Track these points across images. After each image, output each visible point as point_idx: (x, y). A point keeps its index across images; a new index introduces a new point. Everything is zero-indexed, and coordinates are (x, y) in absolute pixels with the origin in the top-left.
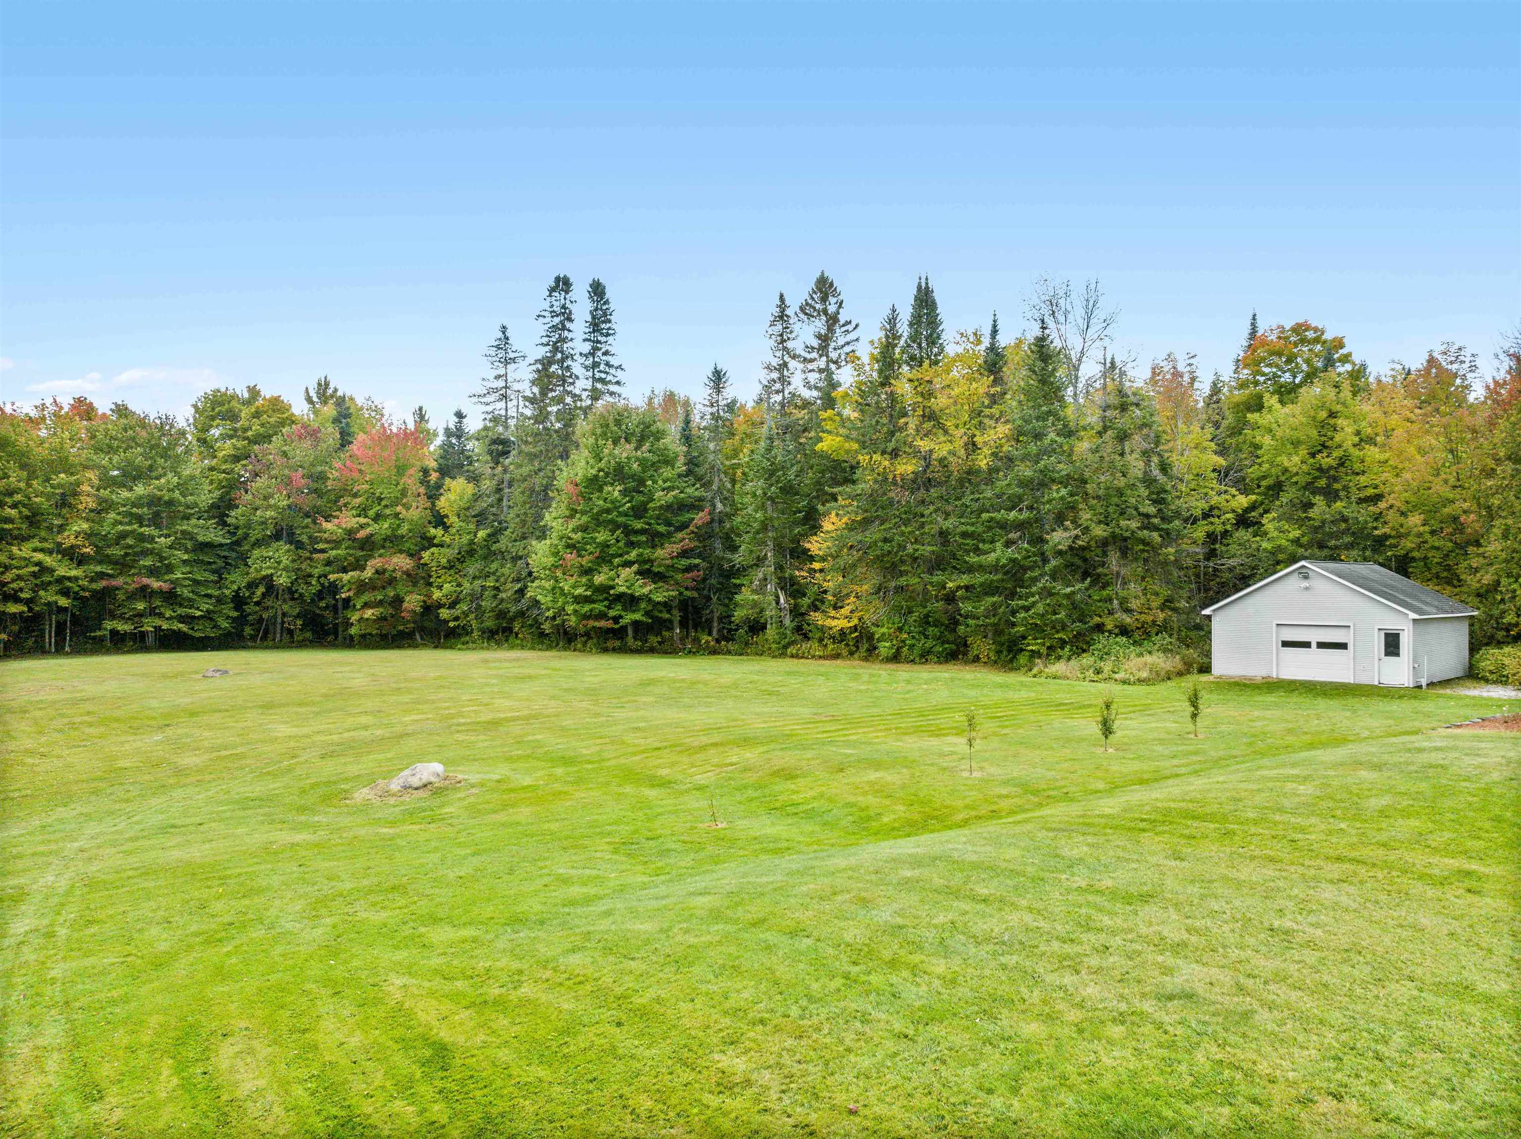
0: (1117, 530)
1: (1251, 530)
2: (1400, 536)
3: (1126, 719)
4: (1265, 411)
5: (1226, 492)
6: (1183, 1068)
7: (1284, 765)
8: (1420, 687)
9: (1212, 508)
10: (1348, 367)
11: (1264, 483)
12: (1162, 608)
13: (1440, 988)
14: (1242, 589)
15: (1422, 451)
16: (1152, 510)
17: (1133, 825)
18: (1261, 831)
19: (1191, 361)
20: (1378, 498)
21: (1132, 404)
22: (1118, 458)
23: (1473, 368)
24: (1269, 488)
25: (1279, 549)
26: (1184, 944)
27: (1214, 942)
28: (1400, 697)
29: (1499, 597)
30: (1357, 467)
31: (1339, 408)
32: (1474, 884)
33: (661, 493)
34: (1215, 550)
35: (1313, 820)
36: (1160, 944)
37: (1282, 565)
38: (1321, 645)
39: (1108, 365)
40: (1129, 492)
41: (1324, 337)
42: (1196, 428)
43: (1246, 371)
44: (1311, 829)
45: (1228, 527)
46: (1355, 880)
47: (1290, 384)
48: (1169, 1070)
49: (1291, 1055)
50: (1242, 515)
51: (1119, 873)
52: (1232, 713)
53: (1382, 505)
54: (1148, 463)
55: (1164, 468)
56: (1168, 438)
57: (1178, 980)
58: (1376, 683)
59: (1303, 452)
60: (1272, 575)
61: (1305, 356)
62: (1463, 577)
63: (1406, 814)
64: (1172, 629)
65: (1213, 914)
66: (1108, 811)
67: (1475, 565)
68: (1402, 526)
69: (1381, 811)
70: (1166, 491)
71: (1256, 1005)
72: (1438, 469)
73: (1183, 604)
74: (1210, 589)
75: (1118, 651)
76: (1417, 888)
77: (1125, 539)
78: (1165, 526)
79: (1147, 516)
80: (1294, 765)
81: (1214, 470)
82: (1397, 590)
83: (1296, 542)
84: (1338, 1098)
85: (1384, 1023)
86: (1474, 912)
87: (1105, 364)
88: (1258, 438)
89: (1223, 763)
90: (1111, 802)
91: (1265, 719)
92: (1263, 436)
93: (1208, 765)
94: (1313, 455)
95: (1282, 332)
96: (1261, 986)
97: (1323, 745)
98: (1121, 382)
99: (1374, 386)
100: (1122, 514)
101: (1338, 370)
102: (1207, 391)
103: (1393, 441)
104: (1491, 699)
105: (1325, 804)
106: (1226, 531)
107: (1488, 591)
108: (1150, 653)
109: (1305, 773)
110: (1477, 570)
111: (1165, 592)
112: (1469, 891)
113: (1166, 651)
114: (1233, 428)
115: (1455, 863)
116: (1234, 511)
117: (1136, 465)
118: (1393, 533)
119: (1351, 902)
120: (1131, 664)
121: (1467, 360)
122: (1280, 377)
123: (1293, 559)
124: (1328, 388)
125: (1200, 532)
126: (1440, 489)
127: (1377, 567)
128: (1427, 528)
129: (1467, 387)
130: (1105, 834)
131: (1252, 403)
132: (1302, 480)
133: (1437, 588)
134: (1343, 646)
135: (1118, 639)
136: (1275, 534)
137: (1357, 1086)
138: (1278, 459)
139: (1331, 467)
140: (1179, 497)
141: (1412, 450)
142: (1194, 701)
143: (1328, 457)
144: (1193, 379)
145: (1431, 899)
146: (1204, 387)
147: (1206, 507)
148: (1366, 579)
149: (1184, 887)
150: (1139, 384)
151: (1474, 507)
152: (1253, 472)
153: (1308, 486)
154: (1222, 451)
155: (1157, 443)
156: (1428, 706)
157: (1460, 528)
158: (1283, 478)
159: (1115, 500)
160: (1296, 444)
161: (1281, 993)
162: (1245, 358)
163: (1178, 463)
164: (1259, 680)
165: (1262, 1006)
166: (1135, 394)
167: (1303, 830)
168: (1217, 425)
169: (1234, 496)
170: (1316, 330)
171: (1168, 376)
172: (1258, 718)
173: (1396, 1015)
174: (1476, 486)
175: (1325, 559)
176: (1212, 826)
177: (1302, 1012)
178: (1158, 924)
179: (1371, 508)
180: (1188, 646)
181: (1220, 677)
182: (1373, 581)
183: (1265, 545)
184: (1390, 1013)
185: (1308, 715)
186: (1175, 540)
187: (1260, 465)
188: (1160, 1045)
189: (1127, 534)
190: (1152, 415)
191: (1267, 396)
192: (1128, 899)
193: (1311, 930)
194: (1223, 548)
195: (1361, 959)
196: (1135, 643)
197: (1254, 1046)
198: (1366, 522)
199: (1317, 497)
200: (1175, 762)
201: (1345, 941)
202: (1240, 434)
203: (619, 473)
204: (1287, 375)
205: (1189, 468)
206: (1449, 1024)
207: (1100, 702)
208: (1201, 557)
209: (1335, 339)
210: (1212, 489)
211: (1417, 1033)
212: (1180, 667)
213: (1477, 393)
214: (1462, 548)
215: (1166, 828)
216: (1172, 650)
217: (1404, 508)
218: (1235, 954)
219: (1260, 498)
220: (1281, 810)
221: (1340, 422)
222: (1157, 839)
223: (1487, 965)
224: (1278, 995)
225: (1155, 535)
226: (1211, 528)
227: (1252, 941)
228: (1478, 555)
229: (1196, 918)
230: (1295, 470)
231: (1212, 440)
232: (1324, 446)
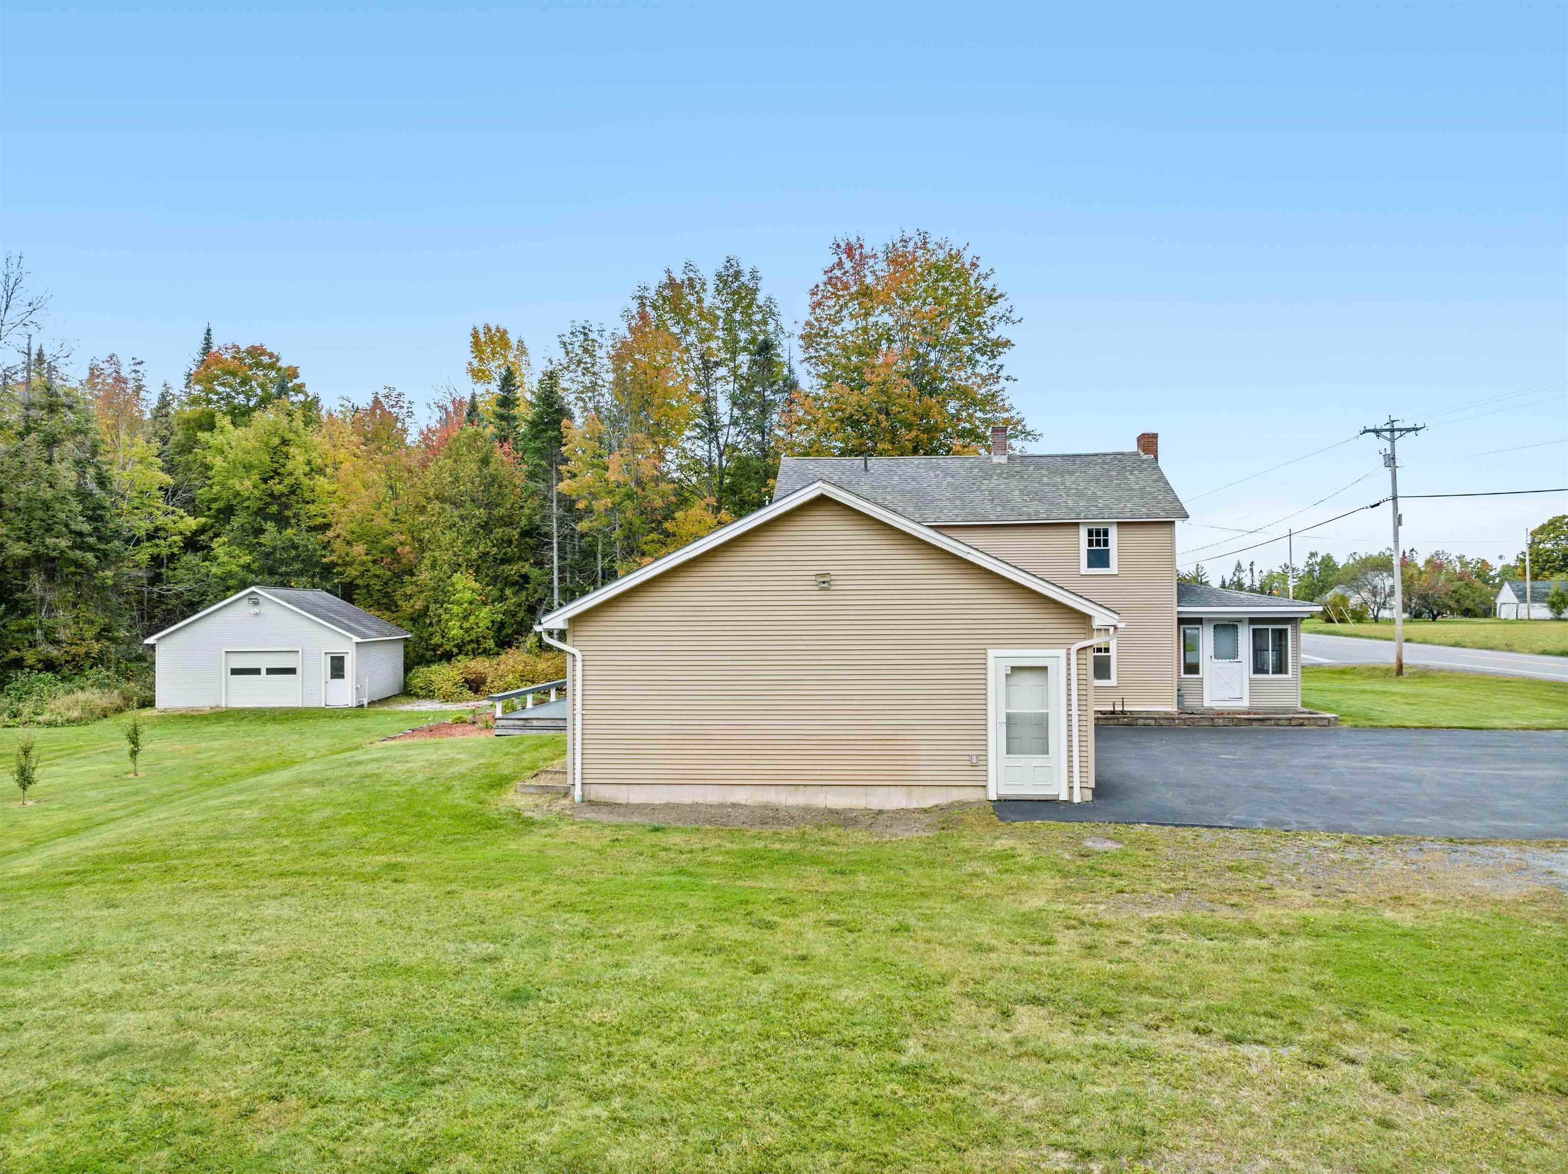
0: (42, 550)
1: (200, 554)
2: (345, 564)
3: (51, 765)
4: (216, 431)
5: (173, 512)
6: (117, 1126)
7: (230, 794)
8: (362, 706)
9: (157, 529)
10: (301, 397)
11: (214, 506)
12: (98, 638)
13: (370, 971)
14: (189, 616)
15: (366, 486)
16: (86, 528)
17: (57, 880)
18: (204, 861)
19: (137, 368)
20: (327, 526)
21: (63, 405)
22: (44, 465)
23: (410, 414)
24: (219, 511)
25: (230, 575)
26: (118, 995)
27: (152, 984)
28: (345, 717)
29: (428, 621)
30: (308, 495)
31: (291, 436)
32: (398, 874)
34: (161, 574)
35: (258, 842)
36: (90, 1002)
37: (232, 591)
38: (270, 671)
39: (34, 357)
40: (57, 506)
41: (279, 364)
42: (140, 440)
43: (198, 387)
44: (256, 851)
45: (176, 550)
46: (297, 892)
47: (244, 406)
48: (100, 1133)
49: (234, 1074)
50: (191, 538)
51: (36, 938)
52: (178, 747)
53: (330, 534)
54: (82, 474)
55: (102, 481)
56: (108, 449)
57: (111, 1036)
58: (323, 705)
59: (255, 477)
60: (221, 600)
61: (260, 381)
62: (399, 603)
63: (344, 822)
64: (109, 661)
65: (150, 956)
66: (23, 871)
67: (409, 592)
68: (347, 554)
69: (322, 823)
70: (104, 508)
71: (198, 1036)
72: (380, 504)
73: (123, 633)
74: (155, 616)
75: (42, 690)
76: (352, 887)
77: (53, 560)
78: (103, 547)
79: (80, 534)
80: (240, 792)
81: (160, 489)
82: (342, 615)
83: (247, 567)
84: (278, 1099)
85: (321, 1016)
86: (398, 898)
87: (29, 354)
88: (209, 458)
89: (166, 799)
90: (29, 860)
91: (212, 749)
92: (214, 457)
93: (149, 804)
94: (265, 481)
95: (237, 353)
96: (203, 1016)
97: (271, 769)
98: (50, 378)
99: (325, 419)
100: (49, 529)
101: (292, 399)
102: (155, 403)
103: (341, 473)
104: (421, 712)
105: (269, 825)
106: (173, 555)
107: (419, 616)
108: (82, 689)
109: (252, 797)
110: (411, 596)
111: (102, 620)
112: (395, 881)
113: (101, 685)
114: (183, 445)
115: (382, 859)
116: (181, 533)
117: (68, 477)
118: (340, 561)
119: (292, 913)
120: (58, 703)
121: (406, 405)
122: (234, 398)
123: (244, 585)
124: (282, 416)
125: (143, 555)
126: (382, 522)
127: (324, 594)
128: (369, 558)
129: (405, 431)
130: (20, 897)
131: (204, 420)
132: (254, 505)
133: (377, 613)
134: (292, 671)
135: (41, 676)
136: (226, 559)
137: (297, 1081)
138: (230, 482)
139: (282, 495)
140: (120, 515)
141: (357, 483)
142: (134, 738)
143: (279, 483)
144: (139, 388)
145: (363, 895)
146: (151, 398)
147: (151, 527)
148: (314, 604)
149: (119, 935)
150: (74, 384)
151: (409, 540)
152: (202, 494)
153: (260, 512)
154: (170, 469)
155: (94, 453)
156: (368, 723)
157: (397, 559)
158: (234, 502)
159: (39, 514)
160: (248, 468)
161: (225, 1017)
162: (197, 373)
163: (120, 477)
164: (207, 711)
165: (204, 1035)
166: (67, 395)
167: (248, 854)
168: (165, 441)
169: (182, 517)
170: (271, 356)
171: (110, 381)
172: (206, 750)
173: (333, 1005)
174: (411, 521)
175: (275, 585)
176: (152, 865)
177: (245, 1029)
178: (86, 982)
179: (319, 537)
180: (128, 679)
181: (164, 711)
182: (321, 607)
183: (214, 570)
184: (326, 1005)
185: (257, 742)
186: (115, 563)
187: (211, 486)
188: (89, 1111)
189: (54, 554)
190: (87, 421)
191: (219, 416)
192: (49, 963)
193: (255, 948)
194: (170, 573)
195: (302, 964)
196: (64, 679)
197: (196, 1077)
198: (315, 550)
199: (269, 523)
200: (110, 805)
201: (286, 950)
202: (190, 452)
204: (241, 397)
205: (132, 485)
206: (376, 1001)
207: (16, 749)
208: (145, 581)
209: (289, 368)
210: (158, 508)
211: (349, 1017)
212: (119, 702)
213: (413, 438)
214: (399, 577)
215: (99, 877)
216: (108, 685)
217: (349, 538)
218: (175, 990)
219: (210, 521)
220: (225, 837)
221: (293, 450)
222: (86, 890)
223: (408, 941)
224: (220, 1020)
225: (90, 556)
226: (156, 551)
227: (193, 973)
228: (412, 583)
229: (131, 965)
230: (246, 494)
231: (159, 456)
232: (276, 472)
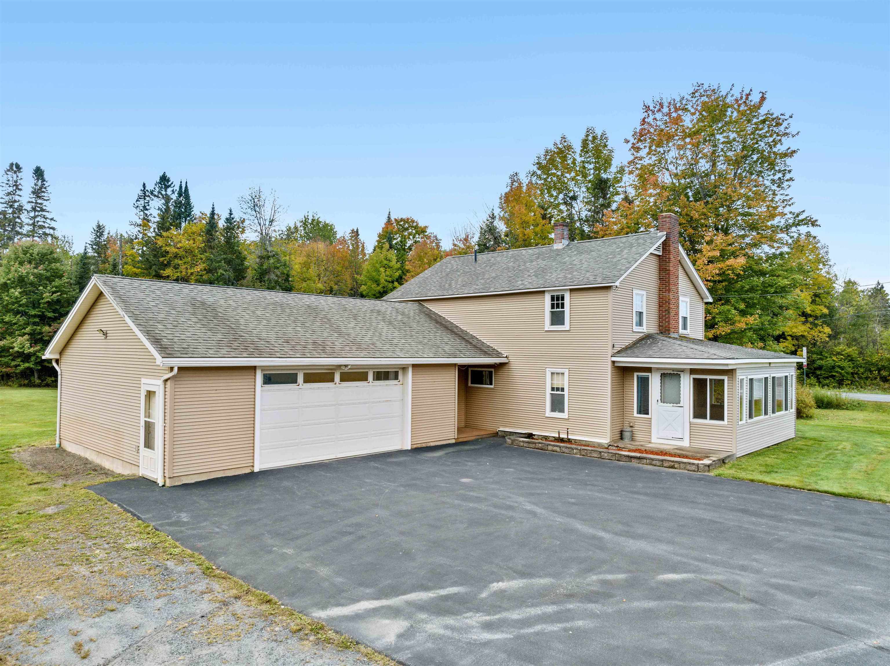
33: (48, 294)
203: (21, 281)
